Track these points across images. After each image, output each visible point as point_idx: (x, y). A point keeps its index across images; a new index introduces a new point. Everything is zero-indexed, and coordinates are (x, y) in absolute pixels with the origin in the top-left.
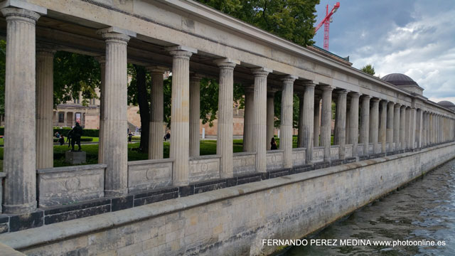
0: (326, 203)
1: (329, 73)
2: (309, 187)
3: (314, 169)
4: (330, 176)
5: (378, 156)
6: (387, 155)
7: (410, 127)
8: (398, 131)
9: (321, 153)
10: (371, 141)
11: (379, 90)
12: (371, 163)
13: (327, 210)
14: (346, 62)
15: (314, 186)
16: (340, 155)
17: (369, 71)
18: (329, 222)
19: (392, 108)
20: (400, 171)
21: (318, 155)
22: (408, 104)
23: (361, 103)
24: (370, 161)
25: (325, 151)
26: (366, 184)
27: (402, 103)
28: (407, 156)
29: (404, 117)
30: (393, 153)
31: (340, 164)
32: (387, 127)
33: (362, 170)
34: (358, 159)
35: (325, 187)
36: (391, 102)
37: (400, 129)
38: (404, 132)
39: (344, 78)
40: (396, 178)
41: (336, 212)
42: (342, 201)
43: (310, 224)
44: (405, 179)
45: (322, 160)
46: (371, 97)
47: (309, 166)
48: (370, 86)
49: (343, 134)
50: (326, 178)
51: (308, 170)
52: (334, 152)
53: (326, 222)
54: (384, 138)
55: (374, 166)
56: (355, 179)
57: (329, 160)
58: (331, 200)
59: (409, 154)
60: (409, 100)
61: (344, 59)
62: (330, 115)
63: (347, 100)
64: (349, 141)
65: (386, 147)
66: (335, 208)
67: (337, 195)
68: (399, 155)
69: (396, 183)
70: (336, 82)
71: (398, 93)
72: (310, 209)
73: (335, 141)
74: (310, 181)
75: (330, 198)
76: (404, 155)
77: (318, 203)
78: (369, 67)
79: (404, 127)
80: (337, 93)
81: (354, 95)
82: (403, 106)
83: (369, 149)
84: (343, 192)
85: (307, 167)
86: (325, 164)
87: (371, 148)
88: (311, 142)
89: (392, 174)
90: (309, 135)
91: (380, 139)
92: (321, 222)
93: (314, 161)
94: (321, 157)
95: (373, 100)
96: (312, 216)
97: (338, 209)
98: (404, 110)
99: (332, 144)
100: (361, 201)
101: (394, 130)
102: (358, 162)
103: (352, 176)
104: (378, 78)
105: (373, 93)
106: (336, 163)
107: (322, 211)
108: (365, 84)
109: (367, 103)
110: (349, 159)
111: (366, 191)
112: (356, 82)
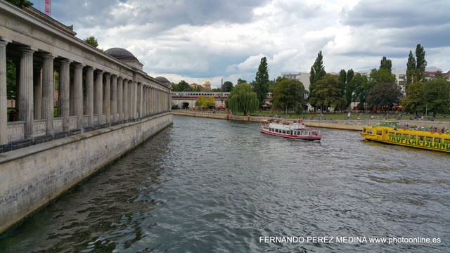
0: (50, 178)
1: (50, 40)
2: (29, 164)
3: (34, 144)
4: (53, 150)
5: (102, 127)
6: (112, 125)
7: (132, 100)
8: (121, 104)
9: (43, 126)
10: (95, 112)
11: (103, 62)
12: (96, 133)
13: (50, 185)
14: (70, 31)
15: (35, 161)
16: (63, 127)
17: (92, 42)
18: (53, 197)
19: (115, 81)
20: (123, 139)
21: (38, 129)
22: (130, 78)
23: (85, 74)
24: (95, 132)
25: (47, 124)
26: (91, 155)
27: (124, 76)
28: (130, 126)
29: (126, 90)
30: (117, 124)
31: (64, 137)
32: (111, 99)
33: (87, 141)
34: (82, 130)
35: (47, 161)
36: (114, 75)
37: (123, 101)
38: (126, 104)
39: (67, 47)
40: (120, 146)
41: (60, 186)
42: (67, 174)
43: (32, 203)
44: (128, 146)
45: (44, 134)
46: (95, 69)
47: (29, 141)
48: (93, 58)
49: (67, 105)
50: (49, 152)
51: (28, 145)
52: (57, 124)
53: (50, 197)
54: (109, 110)
55: (99, 137)
56: (79, 151)
57: (52, 133)
58: (55, 174)
59: (132, 123)
60: (131, 74)
61: (68, 27)
62: (52, 85)
63: (70, 70)
64: (73, 113)
65: (110, 118)
66: (58, 182)
67: (61, 168)
68: (123, 125)
69: (120, 151)
70: (58, 50)
71: (121, 67)
72: (31, 187)
73: (59, 112)
74: (30, 157)
75: (53, 172)
76: (127, 124)
77: (40, 179)
78: (92, 39)
79: (127, 99)
80: (59, 62)
81: (77, 66)
82: (126, 79)
83: (94, 120)
84: (67, 165)
85: (26, 142)
86: (47, 138)
87: (96, 119)
88: (30, 114)
89: (116, 143)
90: (27, 106)
91: (104, 111)
92: (44, 199)
93: (34, 136)
94: (43, 130)
95: (97, 72)
96: (33, 194)
97: (63, 183)
98: (126, 83)
99: (55, 117)
100: (86, 172)
101: (118, 102)
102: (83, 134)
103: (77, 148)
104: (101, 51)
105: (96, 65)
106: (60, 135)
107: (44, 187)
108: (88, 56)
109: (91, 75)
110: (73, 131)
111: (91, 161)
112: (79, 52)
